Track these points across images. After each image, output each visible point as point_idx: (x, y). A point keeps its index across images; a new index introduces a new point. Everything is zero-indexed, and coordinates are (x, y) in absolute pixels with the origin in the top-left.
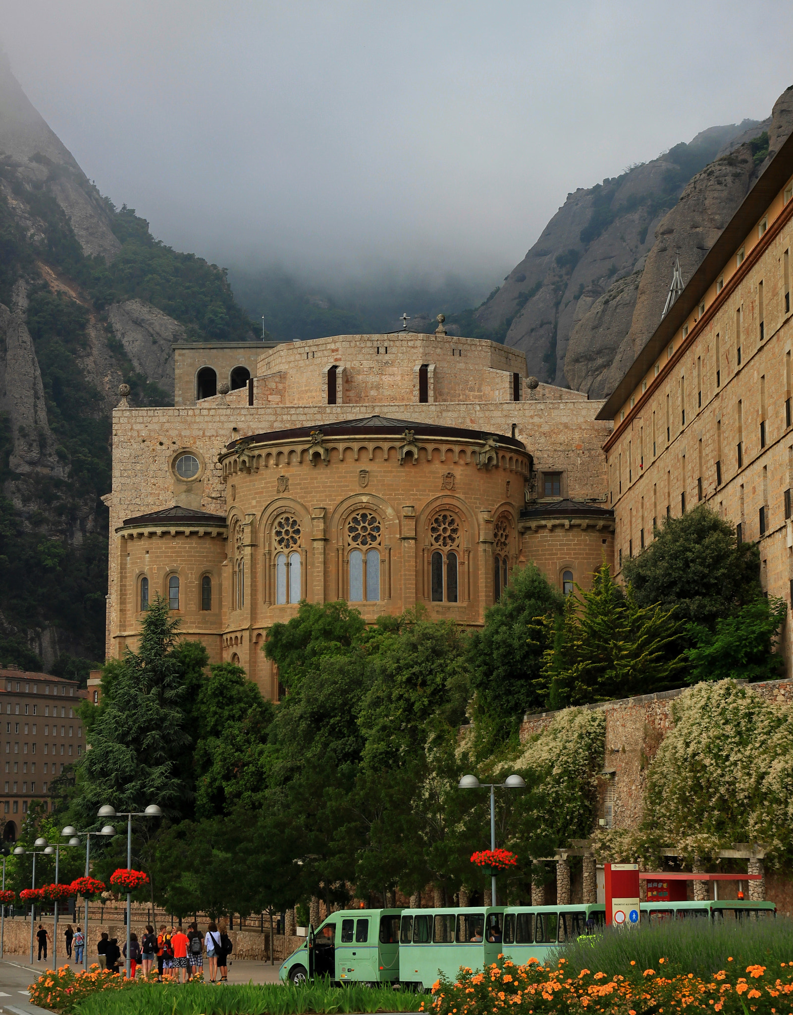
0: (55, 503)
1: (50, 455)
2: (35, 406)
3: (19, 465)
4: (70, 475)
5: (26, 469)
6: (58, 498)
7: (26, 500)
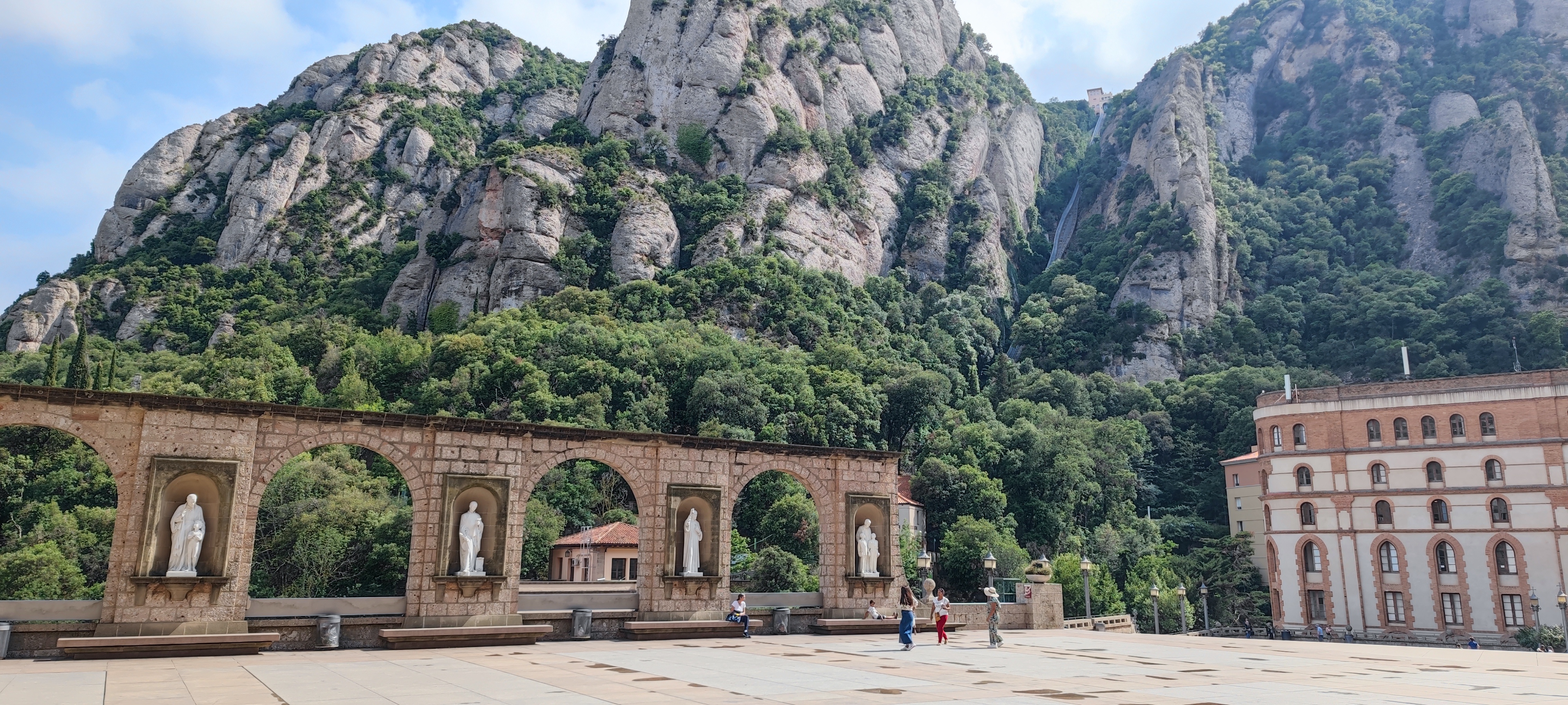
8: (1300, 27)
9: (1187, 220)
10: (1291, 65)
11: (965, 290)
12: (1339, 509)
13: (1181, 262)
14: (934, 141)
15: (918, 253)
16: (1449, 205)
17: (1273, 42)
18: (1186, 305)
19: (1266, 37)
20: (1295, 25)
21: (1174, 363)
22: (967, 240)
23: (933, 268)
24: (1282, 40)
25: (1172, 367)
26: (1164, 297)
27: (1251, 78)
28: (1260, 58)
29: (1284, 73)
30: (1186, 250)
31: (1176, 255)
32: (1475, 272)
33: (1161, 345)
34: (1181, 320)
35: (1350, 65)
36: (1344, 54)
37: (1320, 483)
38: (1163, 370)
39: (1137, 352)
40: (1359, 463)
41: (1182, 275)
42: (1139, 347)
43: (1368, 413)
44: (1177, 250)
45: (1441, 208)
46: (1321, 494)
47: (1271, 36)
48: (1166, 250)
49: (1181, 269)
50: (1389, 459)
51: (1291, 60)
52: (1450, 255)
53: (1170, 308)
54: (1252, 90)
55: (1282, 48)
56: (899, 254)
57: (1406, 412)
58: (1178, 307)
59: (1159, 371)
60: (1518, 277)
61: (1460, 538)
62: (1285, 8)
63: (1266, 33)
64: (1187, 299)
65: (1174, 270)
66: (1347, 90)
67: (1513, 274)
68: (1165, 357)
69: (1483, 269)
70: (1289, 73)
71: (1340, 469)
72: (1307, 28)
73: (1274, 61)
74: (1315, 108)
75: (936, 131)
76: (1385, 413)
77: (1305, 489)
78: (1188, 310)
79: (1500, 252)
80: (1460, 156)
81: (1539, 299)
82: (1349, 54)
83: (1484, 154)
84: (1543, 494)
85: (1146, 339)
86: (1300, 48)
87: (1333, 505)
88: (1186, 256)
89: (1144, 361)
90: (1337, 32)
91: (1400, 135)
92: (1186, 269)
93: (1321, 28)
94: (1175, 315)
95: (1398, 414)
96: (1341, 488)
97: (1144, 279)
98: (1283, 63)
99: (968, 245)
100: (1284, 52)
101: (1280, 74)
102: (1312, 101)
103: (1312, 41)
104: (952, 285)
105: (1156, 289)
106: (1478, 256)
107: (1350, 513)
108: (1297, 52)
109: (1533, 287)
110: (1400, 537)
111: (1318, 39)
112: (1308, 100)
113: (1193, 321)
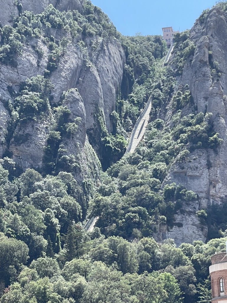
9: (213, 126)
11: (55, 175)
13: (208, 156)
14: (38, 62)
15: (23, 147)
18: (211, 187)
21: (202, 230)
22: (59, 138)
23: (33, 158)
25: (200, 233)
26: (196, 182)
30: (212, 147)
31: (205, 151)
33: (193, 217)
34: (208, 198)
38: (194, 235)
39: (177, 221)
41: (209, 166)
42: (178, 218)
44: (206, 148)
48: (199, 148)
49: (208, 161)
53: (200, 190)
56: (8, 147)
58: (206, 189)
59: (191, 236)
64: (212, 183)
65: (204, 162)
68: (195, 225)
75: (39, 55)
78: (212, 191)
85: (183, 212)
88: (212, 152)
89: (181, 229)
92: (212, 161)
94: (204, 195)
97: (183, 168)
99: (60, 141)
104: (46, 171)
105: (191, 176)
113: (216, 199)
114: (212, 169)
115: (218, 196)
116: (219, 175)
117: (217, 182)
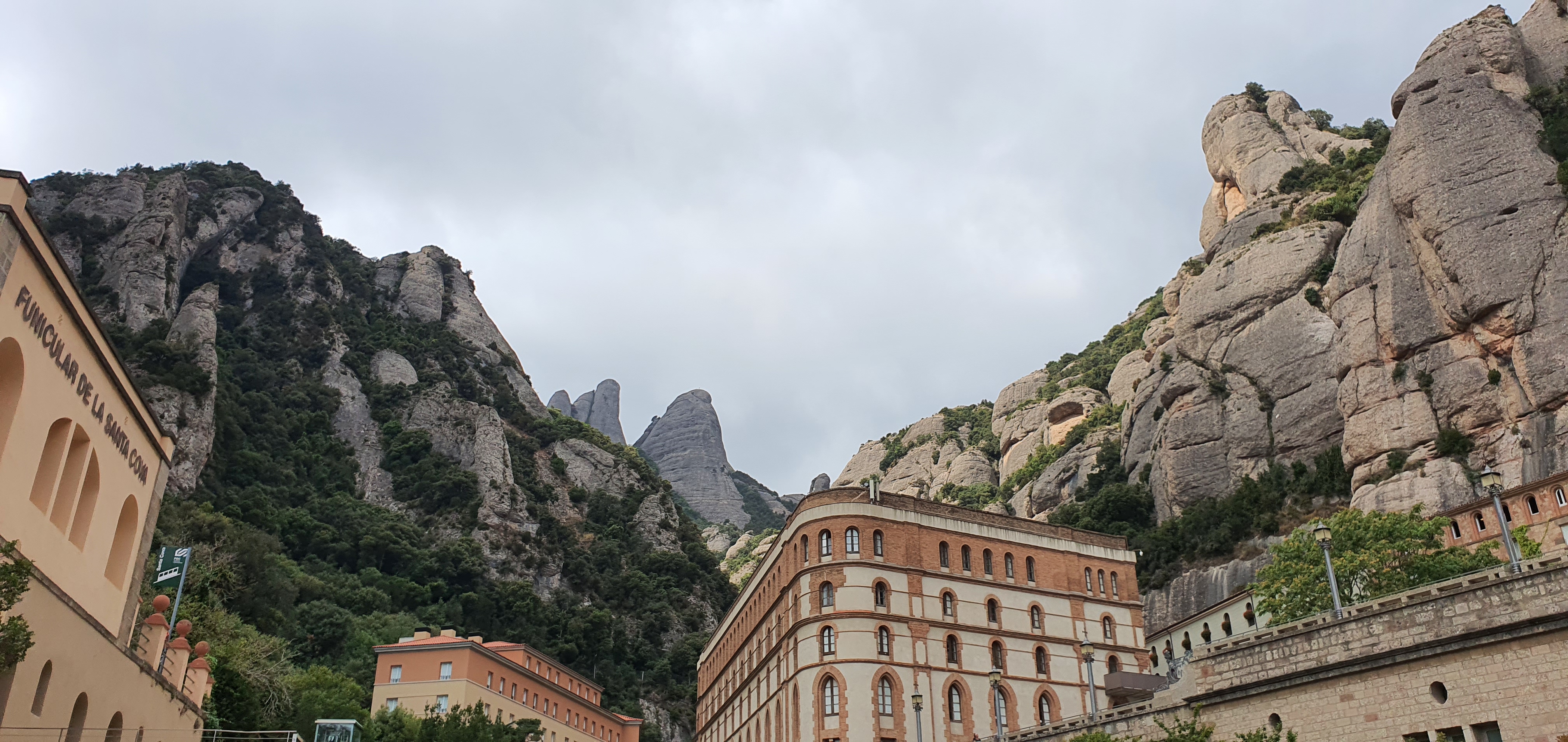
0: (524, 557)
1: (521, 510)
2: (504, 472)
3: (488, 516)
4: (538, 533)
5: (495, 520)
6: (525, 551)
7: (495, 547)
8: (253, 218)
10: (233, 255)
12: (915, 638)
13: (183, 406)
16: (406, 458)
17: (223, 220)
19: (218, 211)
20: (250, 215)
24: (232, 222)
27: (191, 247)
28: (206, 229)
29: (222, 259)
30: (192, 393)
31: (179, 393)
32: (445, 528)
35: (299, 282)
36: (293, 270)
37: (898, 605)
40: (933, 587)
41: (181, 422)
43: (940, 534)
44: (181, 388)
45: (395, 458)
46: (899, 619)
47: (224, 212)
48: (166, 383)
49: (182, 413)
50: (957, 588)
51: (234, 249)
52: (411, 507)
54: (187, 259)
55: (230, 232)
57: (972, 540)
60: (491, 543)
61: (1015, 686)
62: (245, 191)
63: (219, 206)
65: (175, 413)
66: (293, 306)
67: (487, 538)
69: (454, 527)
70: (229, 261)
71: (916, 592)
72: (261, 224)
73: (219, 240)
74: (249, 311)
76: (954, 537)
77: (882, 610)
79: (474, 514)
80: (410, 415)
81: (504, 568)
82: (299, 272)
83: (439, 419)
84: (1071, 647)
86: (248, 241)
87: (908, 633)
88: (190, 399)
90: (289, 243)
91: (345, 373)
92: (187, 415)
93: (277, 231)
95: (966, 541)
96: (918, 615)
98: (225, 248)
100: (231, 236)
101: (217, 259)
102: (249, 303)
103: (262, 241)
106: (449, 513)
107: (925, 643)
108: (243, 244)
109: (502, 556)
110: (968, 679)
111: (270, 242)
112: (245, 299)
113: (173, 488)
114: (186, 430)
115: (177, 483)
116: (191, 445)
117: (186, 457)
